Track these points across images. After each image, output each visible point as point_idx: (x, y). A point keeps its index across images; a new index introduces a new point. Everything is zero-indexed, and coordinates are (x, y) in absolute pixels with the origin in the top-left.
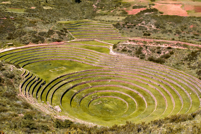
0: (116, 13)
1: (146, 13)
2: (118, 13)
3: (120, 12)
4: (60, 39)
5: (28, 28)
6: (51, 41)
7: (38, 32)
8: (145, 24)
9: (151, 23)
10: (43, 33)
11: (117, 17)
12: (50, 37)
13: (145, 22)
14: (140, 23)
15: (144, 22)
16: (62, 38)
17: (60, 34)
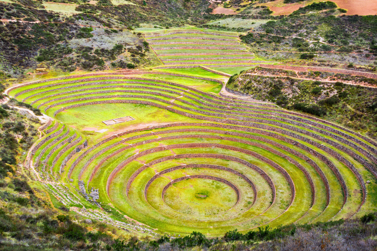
0: (250, 12)
1: (311, 12)
2: (253, 12)
3: (258, 10)
4: (133, 63)
5: (77, 40)
6: (115, 66)
7: (95, 48)
8: (305, 34)
9: (318, 33)
10: (103, 50)
11: (252, 21)
12: (114, 59)
13: (305, 30)
14: (296, 32)
15: (303, 31)
16: (138, 62)
17: (134, 53)
